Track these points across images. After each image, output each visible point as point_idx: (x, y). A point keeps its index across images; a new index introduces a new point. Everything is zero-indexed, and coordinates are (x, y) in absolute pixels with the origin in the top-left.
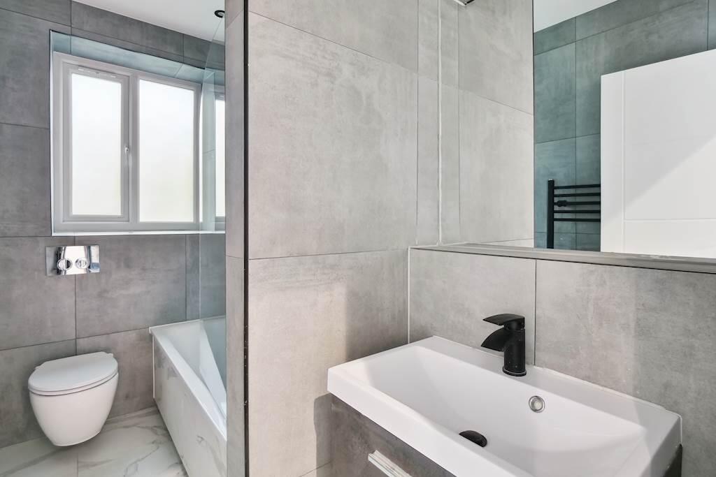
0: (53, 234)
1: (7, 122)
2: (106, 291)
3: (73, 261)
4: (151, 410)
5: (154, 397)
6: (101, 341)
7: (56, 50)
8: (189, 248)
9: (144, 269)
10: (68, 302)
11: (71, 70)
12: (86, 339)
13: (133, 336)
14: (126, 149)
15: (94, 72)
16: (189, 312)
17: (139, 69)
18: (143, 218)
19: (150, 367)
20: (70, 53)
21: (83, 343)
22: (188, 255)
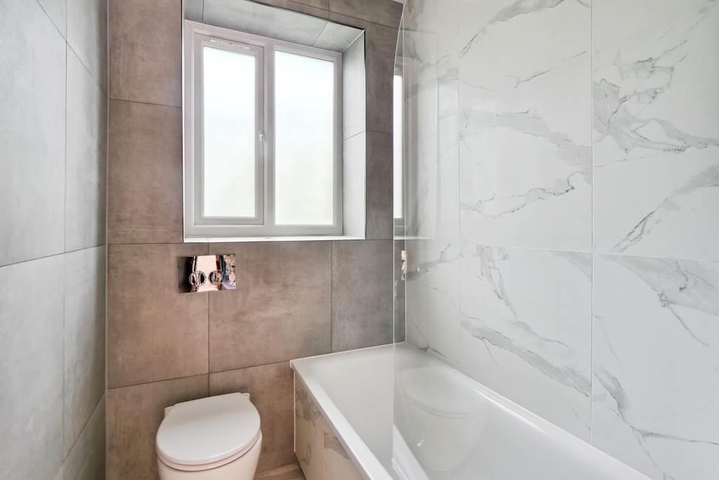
0: (186, 240)
1: (136, 100)
2: (243, 313)
3: (207, 275)
4: (291, 468)
5: (295, 450)
6: (238, 377)
7: (187, 18)
8: (335, 258)
9: (285, 286)
10: (201, 327)
11: (203, 43)
12: (220, 374)
13: (271, 371)
14: (261, 136)
15: (227, 44)
16: (335, 342)
17: (275, 37)
18: (279, 220)
19: (291, 411)
20: (203, 22)
21: (218, 380)
22: (334, 267)
